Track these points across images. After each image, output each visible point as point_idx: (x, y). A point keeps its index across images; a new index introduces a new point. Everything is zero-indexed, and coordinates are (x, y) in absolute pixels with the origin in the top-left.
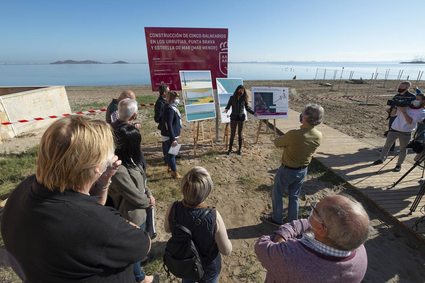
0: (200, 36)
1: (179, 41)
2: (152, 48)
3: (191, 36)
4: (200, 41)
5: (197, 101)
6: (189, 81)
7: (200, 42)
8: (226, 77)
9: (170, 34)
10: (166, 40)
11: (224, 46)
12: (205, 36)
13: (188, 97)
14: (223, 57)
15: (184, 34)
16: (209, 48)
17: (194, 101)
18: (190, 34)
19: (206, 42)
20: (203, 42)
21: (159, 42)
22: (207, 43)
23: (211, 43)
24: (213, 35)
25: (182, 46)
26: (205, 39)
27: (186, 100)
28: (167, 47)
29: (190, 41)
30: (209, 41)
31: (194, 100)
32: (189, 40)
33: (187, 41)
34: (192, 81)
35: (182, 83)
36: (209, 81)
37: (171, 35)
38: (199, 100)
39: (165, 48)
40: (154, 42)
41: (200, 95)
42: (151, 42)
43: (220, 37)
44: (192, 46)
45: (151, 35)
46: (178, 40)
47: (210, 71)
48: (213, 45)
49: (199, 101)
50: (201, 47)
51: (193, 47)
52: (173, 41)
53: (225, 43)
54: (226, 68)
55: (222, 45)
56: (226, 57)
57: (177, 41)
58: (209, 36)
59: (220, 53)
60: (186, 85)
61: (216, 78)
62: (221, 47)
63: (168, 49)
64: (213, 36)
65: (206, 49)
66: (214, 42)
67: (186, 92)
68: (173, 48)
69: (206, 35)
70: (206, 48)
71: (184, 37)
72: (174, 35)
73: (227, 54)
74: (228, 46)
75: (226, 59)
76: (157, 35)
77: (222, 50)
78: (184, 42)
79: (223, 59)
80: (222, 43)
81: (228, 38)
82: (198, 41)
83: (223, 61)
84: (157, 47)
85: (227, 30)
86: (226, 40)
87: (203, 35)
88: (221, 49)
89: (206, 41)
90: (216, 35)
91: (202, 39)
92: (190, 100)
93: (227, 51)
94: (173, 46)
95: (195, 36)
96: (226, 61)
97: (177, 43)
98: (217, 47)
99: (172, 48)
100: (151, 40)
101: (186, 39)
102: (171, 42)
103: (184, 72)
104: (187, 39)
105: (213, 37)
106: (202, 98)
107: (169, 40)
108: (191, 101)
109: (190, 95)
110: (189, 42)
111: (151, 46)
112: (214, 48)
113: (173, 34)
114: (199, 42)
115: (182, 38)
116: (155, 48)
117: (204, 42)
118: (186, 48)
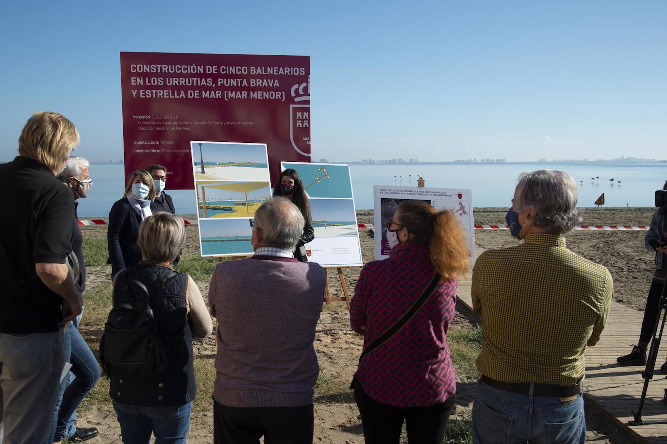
0: (245, 72)
1: (197, 81)
2: (134, 94)
3: (224, 70)
4: (245, 80)
6: (213, 164)
7: (245, 83)
8: (308, 159)
9: (177, 66)
10: (167, 79)
11: (301, 92)
12: (256, 70)
13: (206, 199)
14: (299, 115)
15: (207, 67)
16: (266, 95)
17: (221, 209)
18: (221, 68)
19: (258, 83)
20: (251, 83)
21: (150, 82)
22: (262, 84)
23: (271, 85)
24: (275, 68)
25: (203, 92)
26: (256, 77)
27: (202, 205)
28: (169, 93)
29: (220, 81)
30: (265, 81)
31: (222, 206)
32: (219, 80)
33: (215, 81)
34: (219, 164)
35: (194, 167)
36: (262, 166)
37: (179, 69)
38: (235, 208)
39: (163, 95)
40: (140, 81)
41: (240, 197)
42: (133, 81)
43: (290, 72)
45: (134, 68)
46: (195, 79)
47: (266, 145)
48: (275, 89)
49: (235, 211)
50: (246, 93)
51: (227, 93)
52: (182, 81)
53: (304, 85)
54: (306, 139)
55: (297, 91)
56: (306, 115)
57: (193, 81)
58: (266, 71)
59: (292, 106)
60: (203, 172)
61: (282, 163)
62: (293, 94)
63: (171, 97)
64: (275, 71)
65: (259, 98)
66: (277, 84)
67: (203, 188)
68: (181, 96)
69: (259, 68)
70: (259, 95)
71: (207, 72)
72: (185, 69)
73: (308, 110)
74: (311, 90)
75: (306, 119)
76: (147, 68)
77: (297, 100)
78: (207, 82)
79: (299, 119)
80: (296, 86)
81: (310, 76)
82: (239, 80)
83: (299, 123)
84: (145, 92)
85: (307, 59)
86: (305, 78)
87: (251, 68)
88: (295, 97)
89: (258, 80)
90: (281, 69)
91: (249, 77)
92: (211, 206)
93: (308, 102)
94: (182, 92)
95: (232, 70)
96: (306, 123)
97: (191, 84)
98: (283, 93)
99: (178, 94)
100: (132, 78)
101: (212, 76)
102: (179, 82)
103: (200, 145)
104: (215, 78)
105: (275, 74)
106: (244, 204)
107: (174, 79)
108: (214, 209)
109: (213, 196)
110: (219, 83)
111: (132, 91)
112: (278, 95)
113: (183, 67)
114: (242, 82)
115: (204, 76)
116: (141, 94)
117: (254, 83)
118: (211, 96)
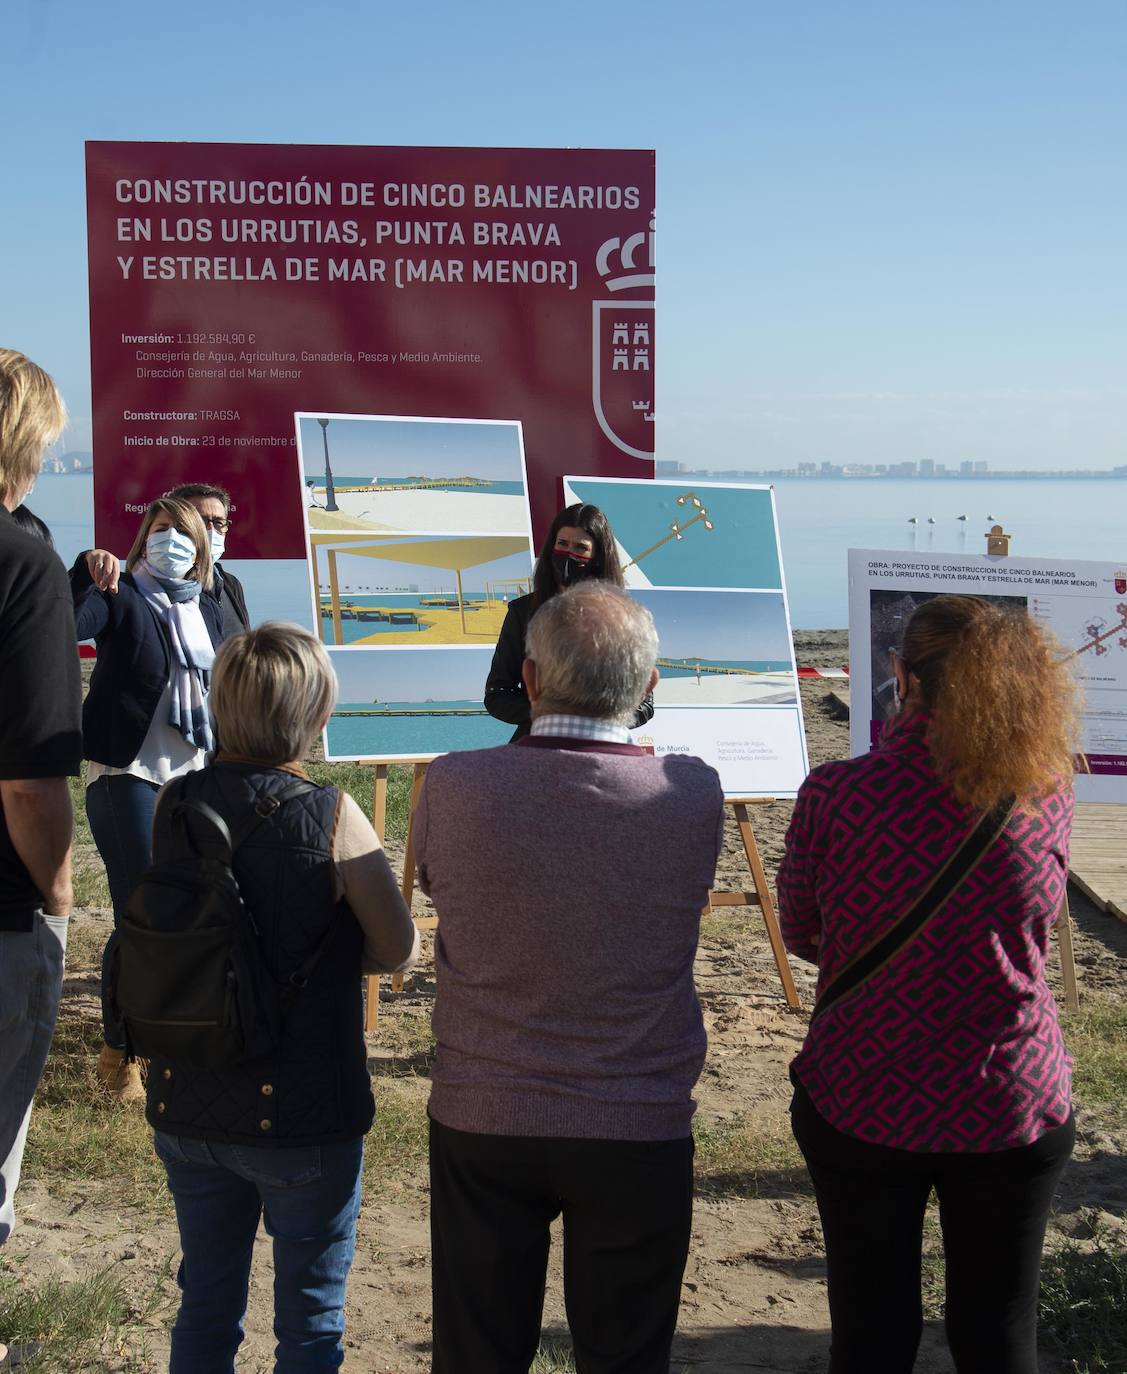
0: (457, 199)
1: (312, 229)
2: (126, 268)
3: (393, 194)
4: (457, 226)
5: (409, 621)
6: (362, 483)
7: (457, 234)
8: (646, 470)
9: (252, 185)
10: (224, 222)
11: (627, 262)
12: (492, 195)
13: (341, 588)
14: (620, 332)
15: (344, 186)
16: (521, 272)
17: (385, 619)
18: (387, 188)
19: (496, 234)
20: (477, 233)
21: (172, 231)
22: (508, 237)
23: (535, 241)
24: (548, 189)
25: (331, 263)
26: (491, 215)
27: (328, 607)
28: (228, 264)
29: (382, 230)
30: (518, 227)
31: (386, 611)
32: (379, 224)
33: (367, 230)
34: (381, 482)
35: (305, 491)
36: (508, 488)
37: (258, 193)
38: (427, 615)
39: (211, 272)
40: (143, 230)
41: (439, 581)
42: (121, 229)
43: (594, 201)
44: (399, 262)
45: (125, 191)
46: (306, 224)
47: (518, 424)
48: (546, 253)
50: (460, 264)
51: (404, 267)
52: (269, 230)
53: (638, 239)
54: (641, 406)
55: (614, 258)
56: (641, 332)
57: (300, 229)
58: (521, 198)
59: (598, 305)
60: (332, 506)
61: (566, 479)
62: (602, 268)
63: (234, 277)
64: (548, 197)
65: (499, 279)
66: (553, 236)
67: (331, 554)
68: (265, 273)
69: (500, 189)
70: (500, 271)
71: (344, 202)
72: (277, 193)
73: (648, 317)
74: (657, 258)
75: (641, 345)
76: (163, 191)
77: (613, 285)
78: (341, 232)
79: (621, 345)
80: (612, 244)
81: (656, 212)
82: (440, 226)
83: (620, 359)
84: (156, 263)
85: (647, 158)
86: (641, 219)
87: (477, 188)
88: (608, 277)
89: (495, 226)
90: (568, 190)
91: (468, 216)
92: (356, 609)
93: (648, 293)
94: (268, 262)
95: (419, 195)
96: (641, 359)
97: (293, 238)
98: (574, 264)
99: (257, 270)
100: (120, 221)
101: (356, 212)
102: (258, 234)
103: (324, 423)
104: (366, 218)
105: (548, 205)
106: (451, 604)
107: (245, 222)
108: (364, 617)
109: (361, 581)
110: (380, 234)
111: (120, 259)
112: (557, 271)
113: (271, 185)
114: (447, 232)
115: (335, 212)
116: (146, 268)
117: (484, 233)
118: (355, 274)
